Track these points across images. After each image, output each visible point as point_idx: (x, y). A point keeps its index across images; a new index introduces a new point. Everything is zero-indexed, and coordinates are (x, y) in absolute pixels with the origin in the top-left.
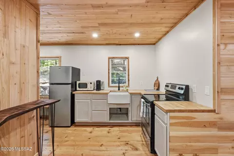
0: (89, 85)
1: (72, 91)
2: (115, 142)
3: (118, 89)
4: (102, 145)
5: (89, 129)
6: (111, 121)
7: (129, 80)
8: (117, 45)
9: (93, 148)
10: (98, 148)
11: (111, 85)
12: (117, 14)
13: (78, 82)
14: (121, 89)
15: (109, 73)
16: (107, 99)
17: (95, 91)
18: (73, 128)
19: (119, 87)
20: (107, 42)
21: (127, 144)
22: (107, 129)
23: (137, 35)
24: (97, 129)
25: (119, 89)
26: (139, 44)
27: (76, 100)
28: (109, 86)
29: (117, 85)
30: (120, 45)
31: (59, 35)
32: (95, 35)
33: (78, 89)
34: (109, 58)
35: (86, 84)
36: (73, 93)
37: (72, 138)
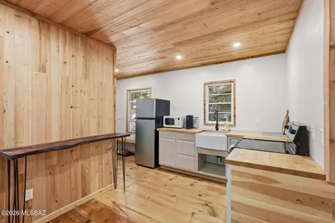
0: (176, 121)
1: (157, 127)
2: (191, 197)
3: (214, 127)
4: (175, 196)
5: (171, 176)
6: (200, 172)
7: (235, 116)
8: (216, 63)
9: (163, 196)
10: (168, 198)
11: (208, 121)
12: (185, 29)
13: (165, 117)
14: (220, 128)
15: (205, 104)
16: (194, 141)
17: (184, 130)
18: (156, 171)
19: (217, 125)
20: (201, 62)
21: (206, 205)
22: (192, 180)
23: (237, 45)
24: (180, 177)
25: (217, 129)
26: (252, 57)
27: (160, 139)
28: (205, 124)
29: (215, 122)
30: (221, 63)
31: (144, 65)
32: (179, 57)
33: (165, 125)
34: (206, 84)
35: (173, 120)
36: (157, 129)
37: (149, 180)
